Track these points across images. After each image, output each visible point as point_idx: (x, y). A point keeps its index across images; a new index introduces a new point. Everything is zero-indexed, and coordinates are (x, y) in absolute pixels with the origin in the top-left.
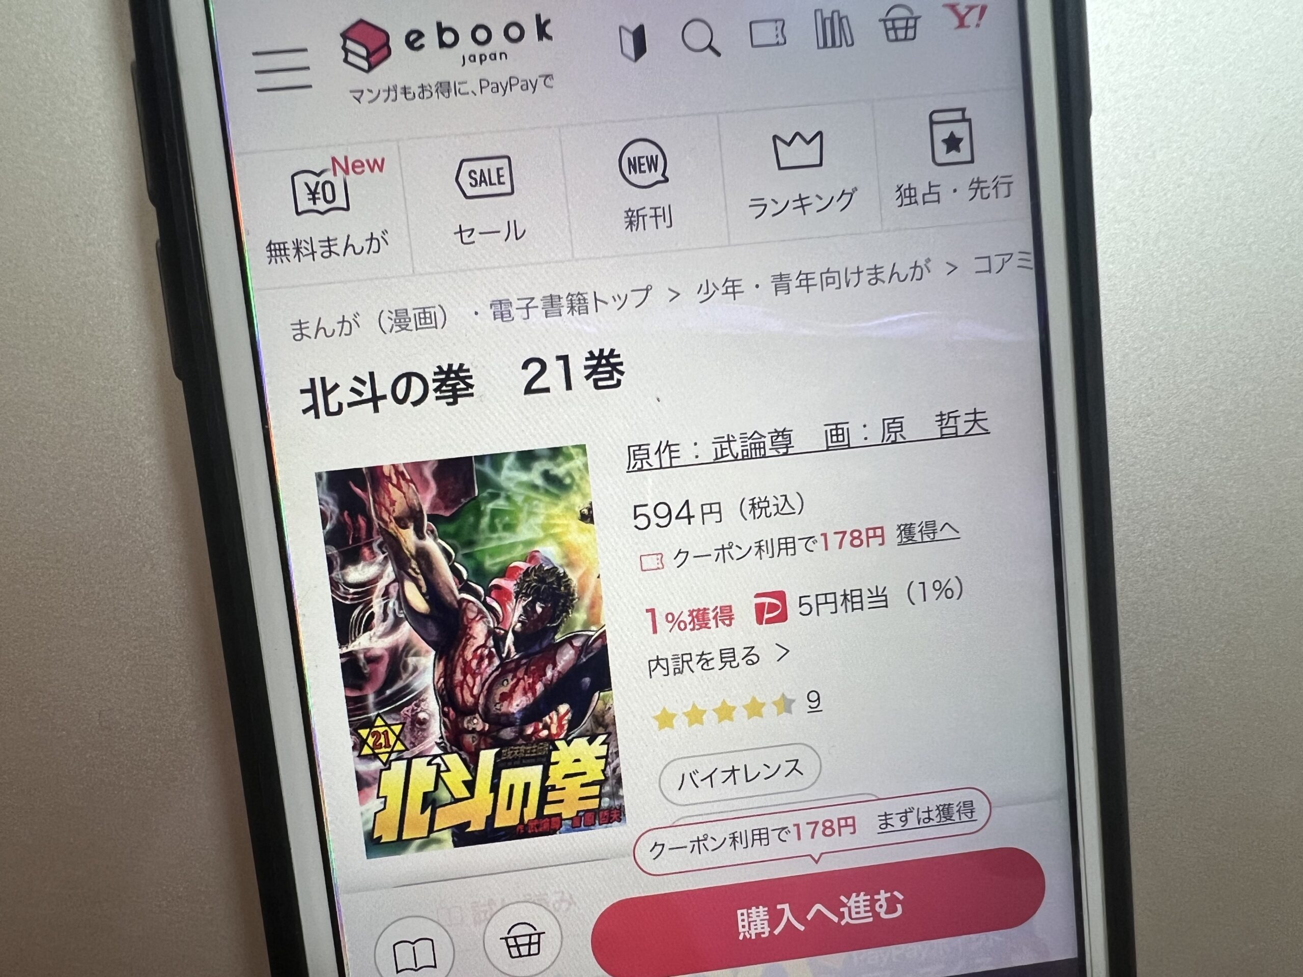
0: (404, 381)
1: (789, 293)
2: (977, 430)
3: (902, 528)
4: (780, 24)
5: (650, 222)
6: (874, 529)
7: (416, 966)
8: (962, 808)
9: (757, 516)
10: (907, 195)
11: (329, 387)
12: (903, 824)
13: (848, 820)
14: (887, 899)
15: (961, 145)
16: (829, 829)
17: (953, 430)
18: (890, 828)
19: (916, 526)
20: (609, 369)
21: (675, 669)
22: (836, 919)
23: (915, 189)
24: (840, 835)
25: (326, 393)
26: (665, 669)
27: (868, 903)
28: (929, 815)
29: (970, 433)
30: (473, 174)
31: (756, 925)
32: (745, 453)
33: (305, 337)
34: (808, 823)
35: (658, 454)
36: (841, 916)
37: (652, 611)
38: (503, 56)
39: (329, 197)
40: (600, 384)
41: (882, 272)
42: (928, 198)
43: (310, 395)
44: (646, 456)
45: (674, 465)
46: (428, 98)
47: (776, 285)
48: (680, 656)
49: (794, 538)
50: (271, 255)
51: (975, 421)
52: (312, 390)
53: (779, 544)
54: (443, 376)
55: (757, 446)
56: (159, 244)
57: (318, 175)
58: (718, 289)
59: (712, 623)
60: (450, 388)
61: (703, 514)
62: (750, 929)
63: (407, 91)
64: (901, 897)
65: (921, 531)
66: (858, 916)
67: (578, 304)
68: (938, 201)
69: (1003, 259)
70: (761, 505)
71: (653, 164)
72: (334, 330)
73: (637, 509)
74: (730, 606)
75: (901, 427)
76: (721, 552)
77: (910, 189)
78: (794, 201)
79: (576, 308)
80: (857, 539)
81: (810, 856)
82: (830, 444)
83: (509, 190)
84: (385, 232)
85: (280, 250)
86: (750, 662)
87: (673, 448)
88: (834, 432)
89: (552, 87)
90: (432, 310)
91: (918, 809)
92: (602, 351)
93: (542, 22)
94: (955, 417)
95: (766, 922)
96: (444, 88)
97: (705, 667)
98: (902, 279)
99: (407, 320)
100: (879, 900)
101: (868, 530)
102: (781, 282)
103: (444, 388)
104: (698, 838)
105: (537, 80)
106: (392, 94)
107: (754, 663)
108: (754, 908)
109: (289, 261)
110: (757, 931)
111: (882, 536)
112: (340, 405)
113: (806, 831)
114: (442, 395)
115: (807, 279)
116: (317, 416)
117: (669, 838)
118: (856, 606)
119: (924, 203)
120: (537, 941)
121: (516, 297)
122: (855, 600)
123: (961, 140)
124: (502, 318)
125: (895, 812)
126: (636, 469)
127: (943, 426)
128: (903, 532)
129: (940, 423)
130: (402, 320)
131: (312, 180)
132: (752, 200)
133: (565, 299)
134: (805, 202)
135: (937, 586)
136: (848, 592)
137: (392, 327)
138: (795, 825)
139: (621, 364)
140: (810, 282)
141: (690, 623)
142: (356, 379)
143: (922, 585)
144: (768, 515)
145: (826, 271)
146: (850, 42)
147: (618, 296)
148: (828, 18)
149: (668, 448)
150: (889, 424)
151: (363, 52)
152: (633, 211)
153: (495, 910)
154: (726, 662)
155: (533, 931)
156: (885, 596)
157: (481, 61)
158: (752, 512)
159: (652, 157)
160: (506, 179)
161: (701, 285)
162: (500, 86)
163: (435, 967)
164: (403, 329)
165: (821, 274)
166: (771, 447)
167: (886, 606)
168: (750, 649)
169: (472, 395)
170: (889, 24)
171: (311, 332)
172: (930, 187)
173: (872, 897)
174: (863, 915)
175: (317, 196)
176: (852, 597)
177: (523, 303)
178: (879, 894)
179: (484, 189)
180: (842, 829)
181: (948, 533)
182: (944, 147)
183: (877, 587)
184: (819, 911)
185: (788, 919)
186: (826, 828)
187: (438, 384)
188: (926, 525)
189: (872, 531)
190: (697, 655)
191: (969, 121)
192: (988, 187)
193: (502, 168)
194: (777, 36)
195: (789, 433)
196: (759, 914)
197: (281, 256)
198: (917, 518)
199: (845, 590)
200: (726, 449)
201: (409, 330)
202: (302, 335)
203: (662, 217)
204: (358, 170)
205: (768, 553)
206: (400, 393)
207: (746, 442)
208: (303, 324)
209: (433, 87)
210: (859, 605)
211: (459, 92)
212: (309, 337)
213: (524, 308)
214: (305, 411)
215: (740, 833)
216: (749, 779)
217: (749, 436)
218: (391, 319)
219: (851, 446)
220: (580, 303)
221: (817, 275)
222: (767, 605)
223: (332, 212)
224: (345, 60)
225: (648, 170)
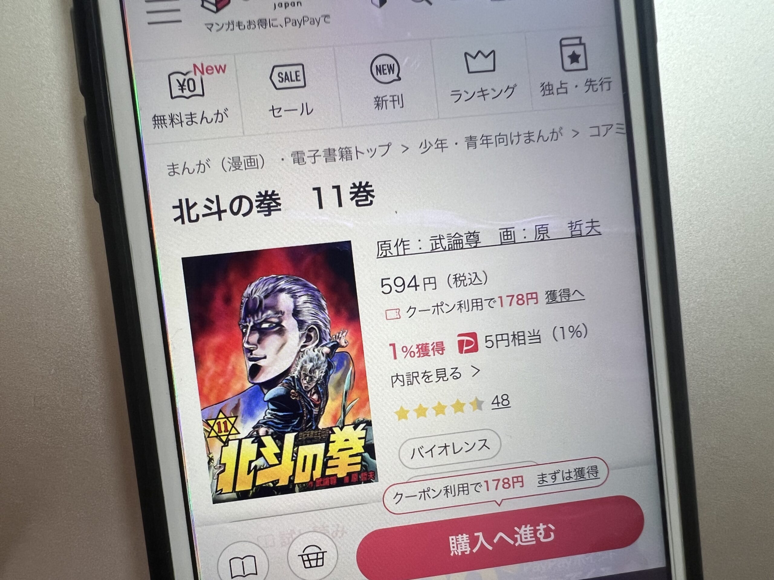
0: (237, 201)
1: (476, 148)
2: (593, 232)
3: (549, 293)
5: (390, 104)
6: (532, 294)
7: (244, 574)
8: (590, 470)
9: (458, 286)
11: (190, 205)
12: (554, 480)
13: (519, 478)
14: (544, 529)
15: (580, 59)
16: (507, 484)
17: (579, 233)
18: (545, 483)
19: (558, 292)
20: (365, 194)
21: (408, 382)
22: (512, 542)
23: (552, 85)
24: (514, 487)
25: (189, 208)
26: (401, 381)
27: (532, 532)
28: (570, 475)
29: (589, 234)
30: (280, 75)
31: (462, 546)
33: (176, 174)
34: (493, 480)
35: (396, 247)
36: (515, 540)
37: (393, 345)
38: (299, 4)
39: (192, 88)
40: (360, 203)
41: (533, 136)
43: (179, 209)
45: (406, 253)
46: (253, 29)
47: (468, 143)
48: (411, 374)
49: (481, 299)
50: (156, 124)
51: (592, 227)
52: (180, 207)
53: (473, 303)
54: (262, 198)
55: (458, 242)
56: (86, 119)
57: (185, 75)
58: (432, 146)
59: (431, 353)
60: (266, 205)
61: (425, 284)
62: (457, 548)
63: (240, 24)
64: (553, 528)
65: (560, 295)
66: (526, 540)
68: (566, 93)
69: (607, 128)
70: (461, 278)
71: (391, 69)
72: (194, 170)
73: (384, 281)
74: (442, 342)
75: (547, 230)
76: (436, 308)
77: (549, 85)
78: (478, 92)
79: (345, 157)
80: (521, 300)
81: (495, 501)
82: (503, 241)
83: (303, 85)
84: (226, 109)
85: (161, 120)
86: (455, 377)
87: (405, 243)
88: (505, 234)
90: (255, 158)
91: (563, 471)
92: (360, 183)
94: (580, 225)
95: (468, 544)
96: (263, 23)
97: (427, 380)
98: (545, 139)
99: (240, 163)
100: (540, 530)
101: (527, 294)
102: (471, 141)
103: (262, 205)
104: (424, 490)
105: (320, 18)
106: (231, 26)
107: (458, 378)
108: (460, 535)
109: (166, 127)
110: (462, 550)
111: (536, 298)
112: (198, 216)
113: (492, 485)
114: (261, 210)
115: (487, 140)
116: (183, 222)
117: (406, 490)
118: (521, 342)
119: (558, 94)
120: (321, 557)
121: (307, 150)
122: (520, 338)
123: (579, 56)
124: (299, 163)
125: (547, 474)
126: (382, 256)
127: (573, 230)
128: (549, 296)
129: (571, 228)
130: (237, 164)
131: (181, 78)
132: (452, 91)
133: (338, 150)
134: (485, 93)
135: (571, 330)
136: (516, 333)
137: (230, 168)
138: (485, 481)
139: (373, 191)
140: (489, 141)
141: (417, 353)
142: (208, 199)
143: (562, 329)
144: (465, 285)
145: (499, 134)
147: (371, 149)
149: (402, 243)
150: (539, 228)
152: (380, 98)
153: (294, 536)
154: (440, 377)
155: (319, 551)
156: (539, 336)
157: (286, 7)
158: (455, 283)
159: (390, 65)
160: (301, 77)
161: (422, 143)
162: (297, 22)
163: (256, 574)
164: (237, 169)
165: (496, 136)
166: (466, 243)
167: (540, 342)
168: (455, 369)
169: (280, 210)
171: (180, 170)
172: (561, 84)
173: (535, 528)
174: (529, 539)
175: (184, 87)
176: (519, 336)
177: (312, 154)
178: (539, 526)
179: (287, 84)
180: (515, 484)
181: (577, 296)
182: (569, 60)
183: (534, 330)
184: (501, 537)
185: (482, 542)
186: (505, 483)
187: (259, 203)
188: (564, 291)
189: (530, 295)
190: (422, 373)
191: (584, 44)
192: (597, 85)
193: (299, 71)
195: (477, 234)
196: (463, 539)
197: (162, 124)
198: (558, 287)
199: (514, 332)
200: (439, 244)
201: (241, 170)
202: (174, 172)
203: (398, 102)
204: (209, 72)
205: (465, 308)
206: (235, 208)
207: (451, 239)
208: (175, 165)
209: (256, 22)
210: (523, 342)
211: (272, 25)
212: (179, 174)
213: (312, 157)
214: (176, 220)
215: (451, 487)
216: (456, 452)
217: (453, 236)
218: (230, 163)
219: (516, 242)
220: (347, 153)
221: (493, 138)
222: (465, 341)
223: (193, 97)
224: (203, 6)
225: (388, 73)
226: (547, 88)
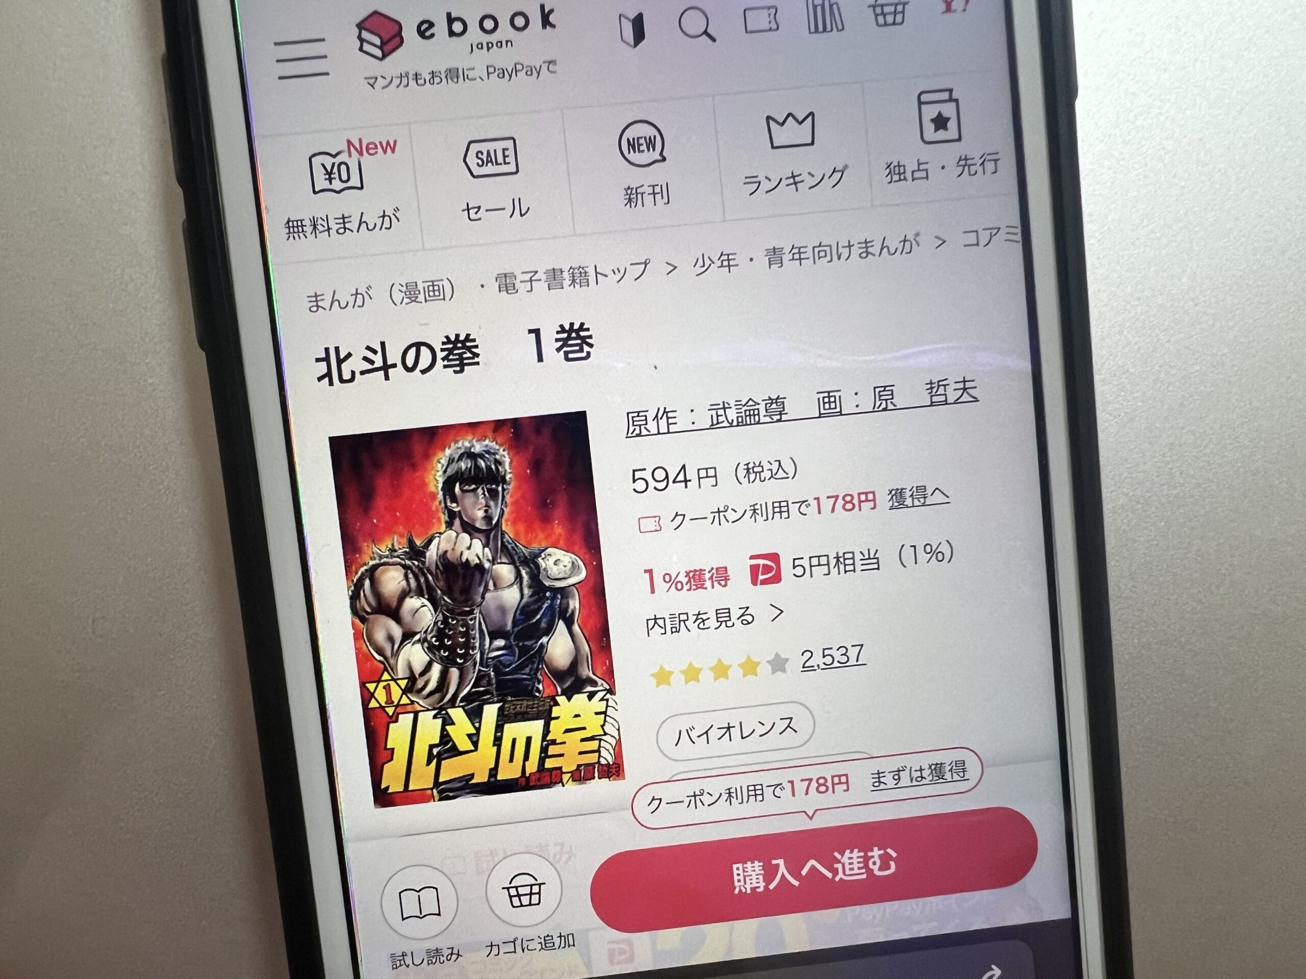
0: (413, 350)
1: (782, 266)
2: (965, 398)
3: (893, 492)
4: (773, 11)
5: (649, 199)
6: (866, 493)
7: (421, 914)
8: (954, 768)
9: (751, 482)
10: (896, 172)
11: (342, 357)
12: (896, 782)
13: (842, 777)
14: (880, 856)
15: (949, 124)
16: (823, 785)
17: (943, 398)
18: (882, 786)
19: (907, 491)
21: (672, 628)
22: (829, 875)
23: (904, 166)
24: (834, 792)
25: (340, 362)
26: (662, 628)
27: (861, 860)
28: (921, 774)
29: (959, 401)
30: (480, 155)
31: (751, 879)
32: (740, 419)
33: (320, 309)
34: (802, 780)
35: (656, 420)
36: (835, 872)
39: (344, 177)
41: (873, 246)
42: (917, 175)
43: (325, 363)
44: (644, 422)
45: (671, 431)
46: (438, 84)
47: (769, 259)
48: (677, 616)
49: (787, 501)
51: (965, 389)
52: (327, 359)
53: (774, 508)
54: (450, 346)
55: (752, 412)
56: (186, 224)
57: (334, 156)
58: (714, 263)
59: (708, 584)
60: (457, 357)
61: (699, 478)
63: (419, 77)
64: (894, 854)
65: (912, 495)
66: (852, 872)
67: (579, 277)
68: (927, 178)
69: (991, 233)
70: (756, 469)
71: (651, 144)
72: (348, 303)
73: (636, 473)
74: (726, 568)
75: (892, 394)
76: (717, 515)
77: (899, 166)
78: (787, 178)
79: (578, 281)
80: (850, 503)
81: (805, 812)
82: (823, 411)
83: (514, 170)
84: (397, 209)
85: (297, 227)
86: (745, 622)
87: (670, 415)
88: (826, 400)
89: (554, 72)
90: (440, 283)
91: (911, 767)
93: (546, 12)
94: (945, 386)
95: (761, 877)
96: (453, 74)
97: (701, 626)
98: (892, 251)
99: (417, 293)
100: (873, 857)
101: (859, 494)
102: (775, 256)
103: (451, 357)
104: (695, 793)
105: (541, 66)
106: (405, 80)
107: (749, 623)
108: (749, 863)
109: (306, 237)
110: (753, 886)
111: (874, 500)
112: (353, 373)
113: (800, 787)
114: (449, 363)
115: (800, 253)
116: (331, 383)
117: (667, 792)
118: (848, 568)
119: (914, 179)
120: (537, 891)
121: (520, 271)
122: (847, 562)
123: (948, 119)
124: (507, 290)
125: (887, 771)
127: (933, 394)
128: (894, 497)
129: (930, 391)
130: (412, 293)
131: (328, 161)
132: (746, 178)
133: (566, 272)
134: (797, 179)
135: (928, 549)
136: (841, 554)
137: (403, 298)
138: (789, 782)
140: (803, 256)
141: (687, 584)
142: (368, 348)
143: (913, 548)
144: (763, 479)
145: (818, 245)
146: (840, 27)
147: (618, 269)
148: (819, 5)
149: (665, 414)
150: (880, 392)
151: (377, 41)
152: (632, 189)
153: (497, 860)
154: (721, 622)
155: (534, 882)
156: (877, 558)
157: (488, 49)
158: (747, 477)
159: (650, 138)
160: (511, 159)
161: (698, 259)
162: (506, 72)
163: (439, 914)
164: (412, 301)
165: (814, 248)
166: (765, 414)
167: (878, 569)
168: (744, 610)
169: (478, 363)
170: (878, 10)
171: (326, 304)
172: (919, 164)
173: (866, 854)
174: (856, 871)
175: (333, 176)
176: (845, 559)
177: (528, 277)
178: (872, 851)
179: (490, 169)
180: (836, 786)
181: (938, 497)
182: (932, 126)
183: (869, 550)
184: (813, 867)
185: (783, 873)
186: (820, 785)
187: (447, 353)
188: (917, 490)
189: (864, 495)
190: (694, 615)
191: (957, 101)
192: (975, 164)
193: (507, 149)
194: (770, 22)
195: (782, 400)
196: (753, 869)
197: (298, 232)
198: (908, 484)
199: (837, 553)
200: (722, 415)
201: (418, 302)
202: (318, 306)
203: (660, 195)
204: (371, 151)
205: (762, 516)
206: (410, 360)
207: (741, 409)
208: (319, 296)
209: (442, 73)
210: (851, 568)
211: (467, 78)
212: (325, 309)
213: (527, 281)
214: (320, 379)
215: (736, 789)
216: (744, 736)
217: (743, 404)
218: (402, 292)
219: (843, 413)
220: (581, 276)
221: (810, 249)
222: (761, 566)
223: (346, 191)
224: (361, 49)
225: (646, 150)
226: (897, 172)
